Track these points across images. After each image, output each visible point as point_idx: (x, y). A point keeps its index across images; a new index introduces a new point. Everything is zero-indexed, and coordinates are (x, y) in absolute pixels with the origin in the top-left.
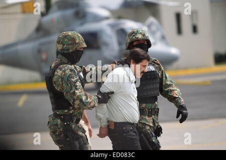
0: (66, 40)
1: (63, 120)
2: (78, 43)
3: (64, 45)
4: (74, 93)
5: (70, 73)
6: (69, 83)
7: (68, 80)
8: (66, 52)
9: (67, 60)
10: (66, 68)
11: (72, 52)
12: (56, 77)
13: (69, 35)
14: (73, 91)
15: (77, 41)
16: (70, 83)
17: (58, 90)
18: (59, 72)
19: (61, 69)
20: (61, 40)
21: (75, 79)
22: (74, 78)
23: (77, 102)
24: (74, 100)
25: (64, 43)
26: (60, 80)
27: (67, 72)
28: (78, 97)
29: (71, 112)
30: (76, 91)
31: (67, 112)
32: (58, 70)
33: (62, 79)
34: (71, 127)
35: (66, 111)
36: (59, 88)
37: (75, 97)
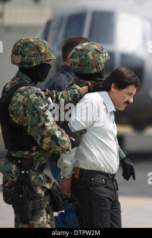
0: (27, 49)
1: (20, 167)
2: (45, 54)
3: (23, 56)
4: (44, 127)
5: (36, 98)
6: (35, 112)
7: (34, 109)
8: (26, 66)
9: (29, 79)
10: (30, 91)
11: (36, 67)
12: (14, 104)
13: (31, 42)
14: (42, 124)
15: (43, 51)
16: (37, 113)
17: (17, 122)
18: (19, 98)
19: (21, 93)
20: (20, 50)
21: (44, 106)
22: (42, 106)
23: (47, 140)
24: (43, 137)
25: (24, 54)
26: (21, 108)
27: (31, 96)
28: (49, 132)
29: (34, 154)
30: (47, 124)
31: (27, 155)
32: (18, 94)
33: (25, 107)
34: (30, 179)
35: (27, 153)
36: (18, 119)
37: (45, 133)
